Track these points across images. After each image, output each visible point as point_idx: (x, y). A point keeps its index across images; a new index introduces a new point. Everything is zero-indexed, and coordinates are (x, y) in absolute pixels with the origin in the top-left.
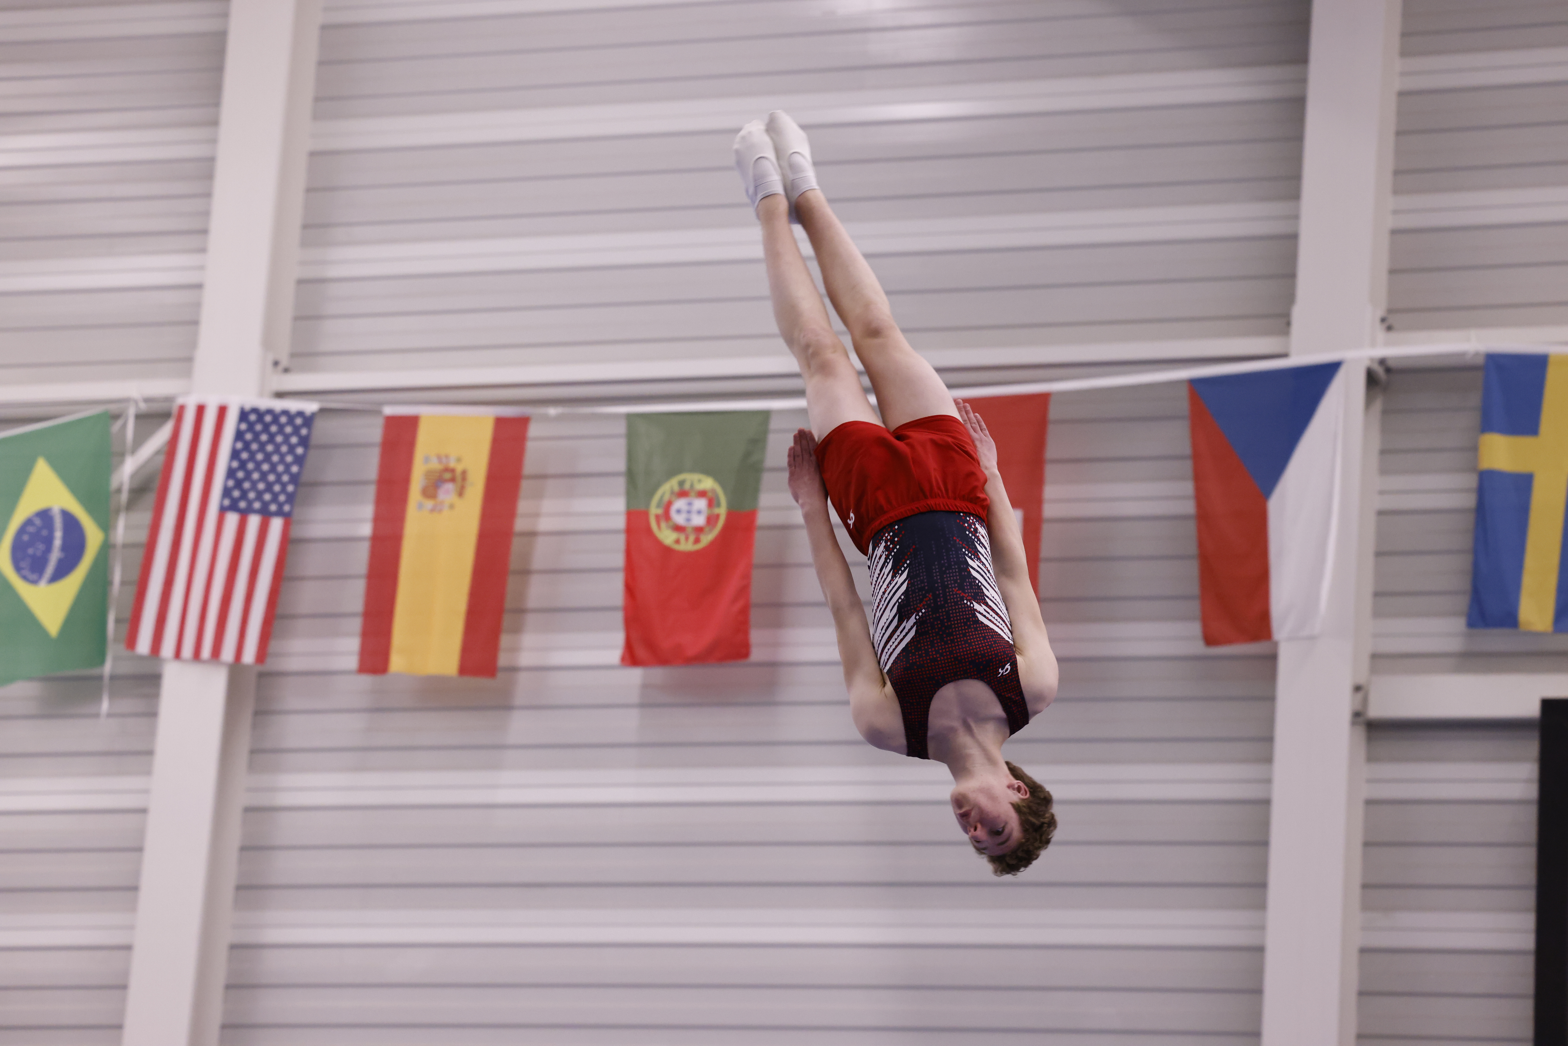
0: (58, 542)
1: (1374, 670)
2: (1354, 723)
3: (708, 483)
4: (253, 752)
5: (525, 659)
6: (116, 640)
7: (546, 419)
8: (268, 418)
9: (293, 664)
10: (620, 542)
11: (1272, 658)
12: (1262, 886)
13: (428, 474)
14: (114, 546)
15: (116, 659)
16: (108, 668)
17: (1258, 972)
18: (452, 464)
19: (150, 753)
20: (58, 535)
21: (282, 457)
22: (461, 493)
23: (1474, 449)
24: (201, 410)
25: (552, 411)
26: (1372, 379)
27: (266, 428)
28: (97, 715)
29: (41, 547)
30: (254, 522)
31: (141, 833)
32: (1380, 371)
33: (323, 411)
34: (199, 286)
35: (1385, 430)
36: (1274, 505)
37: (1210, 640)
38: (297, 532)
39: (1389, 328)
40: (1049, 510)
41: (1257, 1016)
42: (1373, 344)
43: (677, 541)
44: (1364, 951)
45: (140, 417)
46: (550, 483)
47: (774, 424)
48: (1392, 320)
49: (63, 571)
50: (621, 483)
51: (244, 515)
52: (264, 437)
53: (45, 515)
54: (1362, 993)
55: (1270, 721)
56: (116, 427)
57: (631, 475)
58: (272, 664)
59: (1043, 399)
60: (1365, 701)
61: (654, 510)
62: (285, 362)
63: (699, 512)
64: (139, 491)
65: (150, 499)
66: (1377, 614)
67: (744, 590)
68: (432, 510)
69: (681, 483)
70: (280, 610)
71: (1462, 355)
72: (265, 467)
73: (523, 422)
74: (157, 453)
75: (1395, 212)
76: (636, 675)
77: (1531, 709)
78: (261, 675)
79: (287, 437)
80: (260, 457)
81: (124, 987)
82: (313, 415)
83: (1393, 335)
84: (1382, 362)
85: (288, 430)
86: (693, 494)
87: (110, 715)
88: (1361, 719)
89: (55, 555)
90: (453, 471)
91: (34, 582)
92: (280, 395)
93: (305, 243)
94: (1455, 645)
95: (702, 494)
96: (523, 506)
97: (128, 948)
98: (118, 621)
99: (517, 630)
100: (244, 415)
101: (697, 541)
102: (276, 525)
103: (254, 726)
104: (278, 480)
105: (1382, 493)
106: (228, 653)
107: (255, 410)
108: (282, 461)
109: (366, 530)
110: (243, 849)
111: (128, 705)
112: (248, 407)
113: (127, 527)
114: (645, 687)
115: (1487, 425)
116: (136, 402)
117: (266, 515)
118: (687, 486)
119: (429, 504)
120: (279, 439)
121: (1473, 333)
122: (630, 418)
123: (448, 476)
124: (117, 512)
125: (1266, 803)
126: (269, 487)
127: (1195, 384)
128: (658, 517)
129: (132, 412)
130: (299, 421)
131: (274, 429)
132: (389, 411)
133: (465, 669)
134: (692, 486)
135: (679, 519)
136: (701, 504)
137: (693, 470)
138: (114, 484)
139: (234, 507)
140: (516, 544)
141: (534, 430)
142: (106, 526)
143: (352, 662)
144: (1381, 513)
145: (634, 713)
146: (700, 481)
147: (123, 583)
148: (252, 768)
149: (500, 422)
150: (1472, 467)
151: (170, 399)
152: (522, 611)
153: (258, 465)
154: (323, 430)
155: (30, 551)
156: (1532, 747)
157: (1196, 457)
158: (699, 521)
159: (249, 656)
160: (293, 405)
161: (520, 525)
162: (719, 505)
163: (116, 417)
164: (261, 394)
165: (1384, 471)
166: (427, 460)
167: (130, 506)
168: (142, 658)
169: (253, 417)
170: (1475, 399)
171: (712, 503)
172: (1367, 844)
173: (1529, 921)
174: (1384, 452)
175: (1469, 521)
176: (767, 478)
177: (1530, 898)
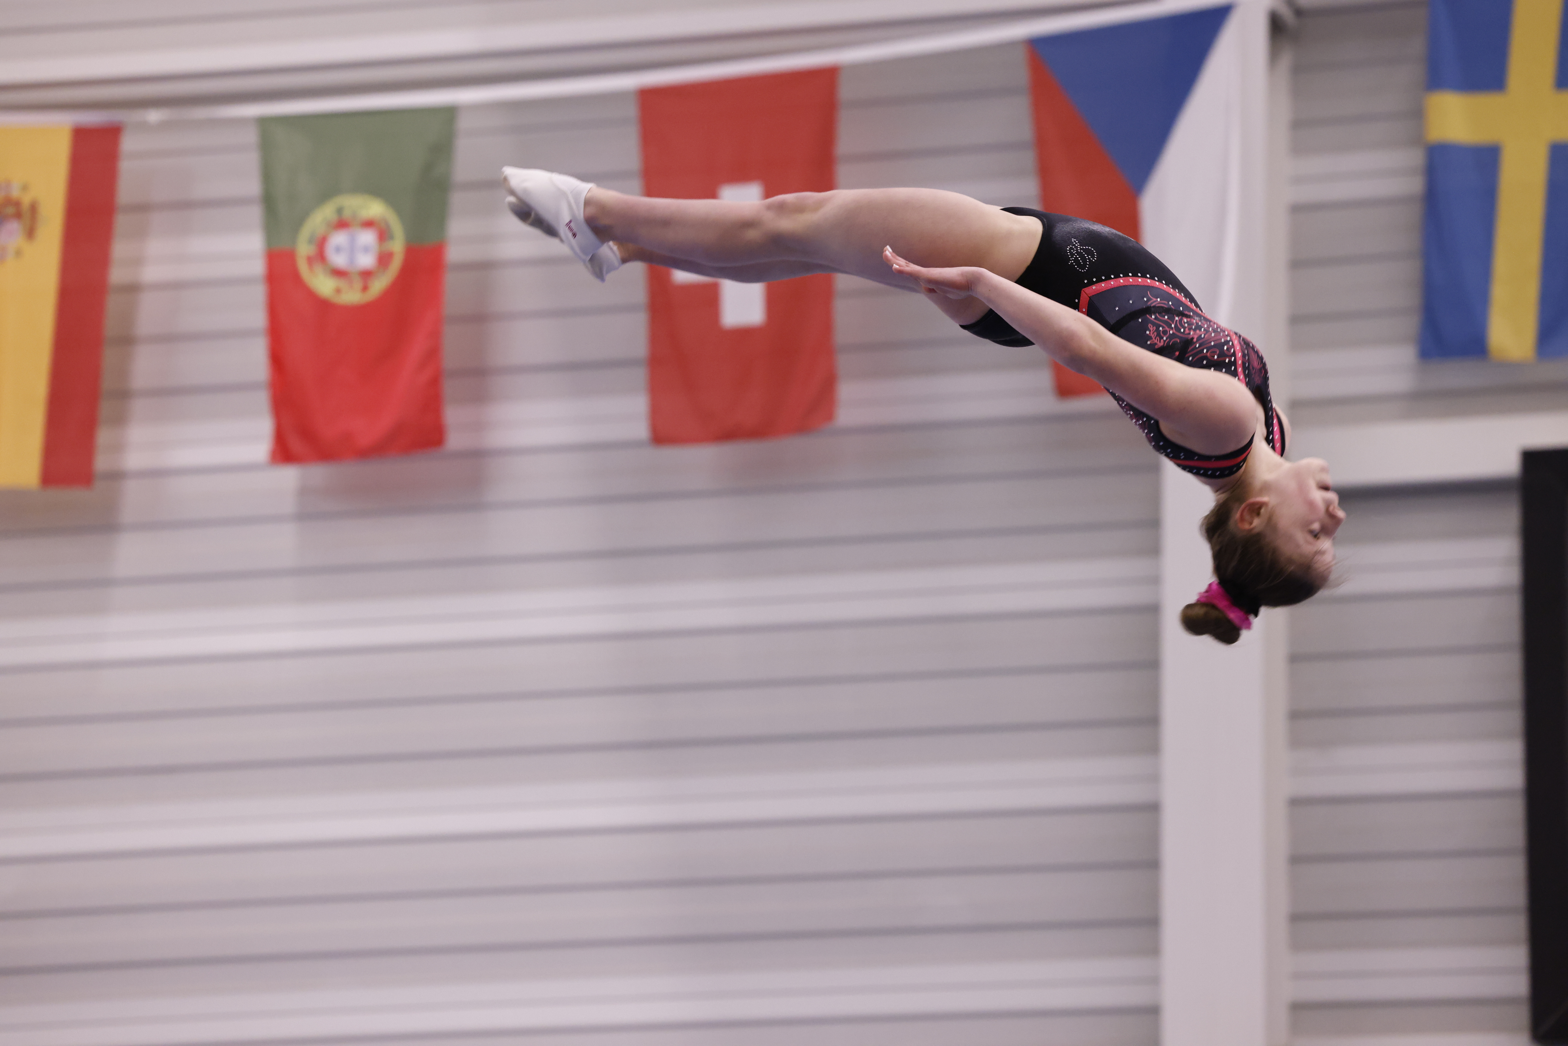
3: (375, 209)
5: (134, 460)
7: (144, 127)
10: (258, 294)
12: (1154, 722)
17: (1154, 839)
18: (15, 194)
22: (30, 235)
23: (1418, 114)
25: (154, 116)
26: (1275, 25)
32: (1288, 15)
35: (1297, 93)
36: (1149, 204)
41: (1154, 897)
43: (338, 291)
44: (1296, 802)
46: (157, 216)
47: (464, 123)
50: (255, 214)
54: (1294, 860)
55: (1155, 498)
57: (269, 202)
59: (830, 71)
61: (304, 249)
63: (366, 249)
66: (1295, 346)
67: (433, 353)
69: (340, 211)
73: (112, 132)
76: (290, 475)
77: (1508, 465)
86: (356, 224)
90: (17, 204)
94: (1400, 383)
95: (369, 224)
96: (120, 249)
99: (121, 421)
101: (365, 288)
105: (1297, 179)
114: (304, 491)
115: (1435, 81)
122: (264, 122)
123: (10, 210)
125: (1153, 609)
127: (1036, 43)
128: (310, 260)
133: (49, 477)
134: (354, 213)
135: (339, 260)
136: (368, 238)
137: (353, 190)
140: (113, 304)
141: (128, 144)
144: (1295, 208)
145: (289, 528)
146: (364, 206)
149: (81, 135)
150: (1418, 139)
152: (124, 395)
156: (1509, 516)
157: (1041, 143)
158: (366, 261)
161: (117, 275)
162: (391, 237)
165: (1298, 149)
170: (1417, 46)
171: (384, 235)
173: (1513, 749)
174: (1298, 125)
175: (1413, 214)
176: (457, 199)
177: (1514, 719)
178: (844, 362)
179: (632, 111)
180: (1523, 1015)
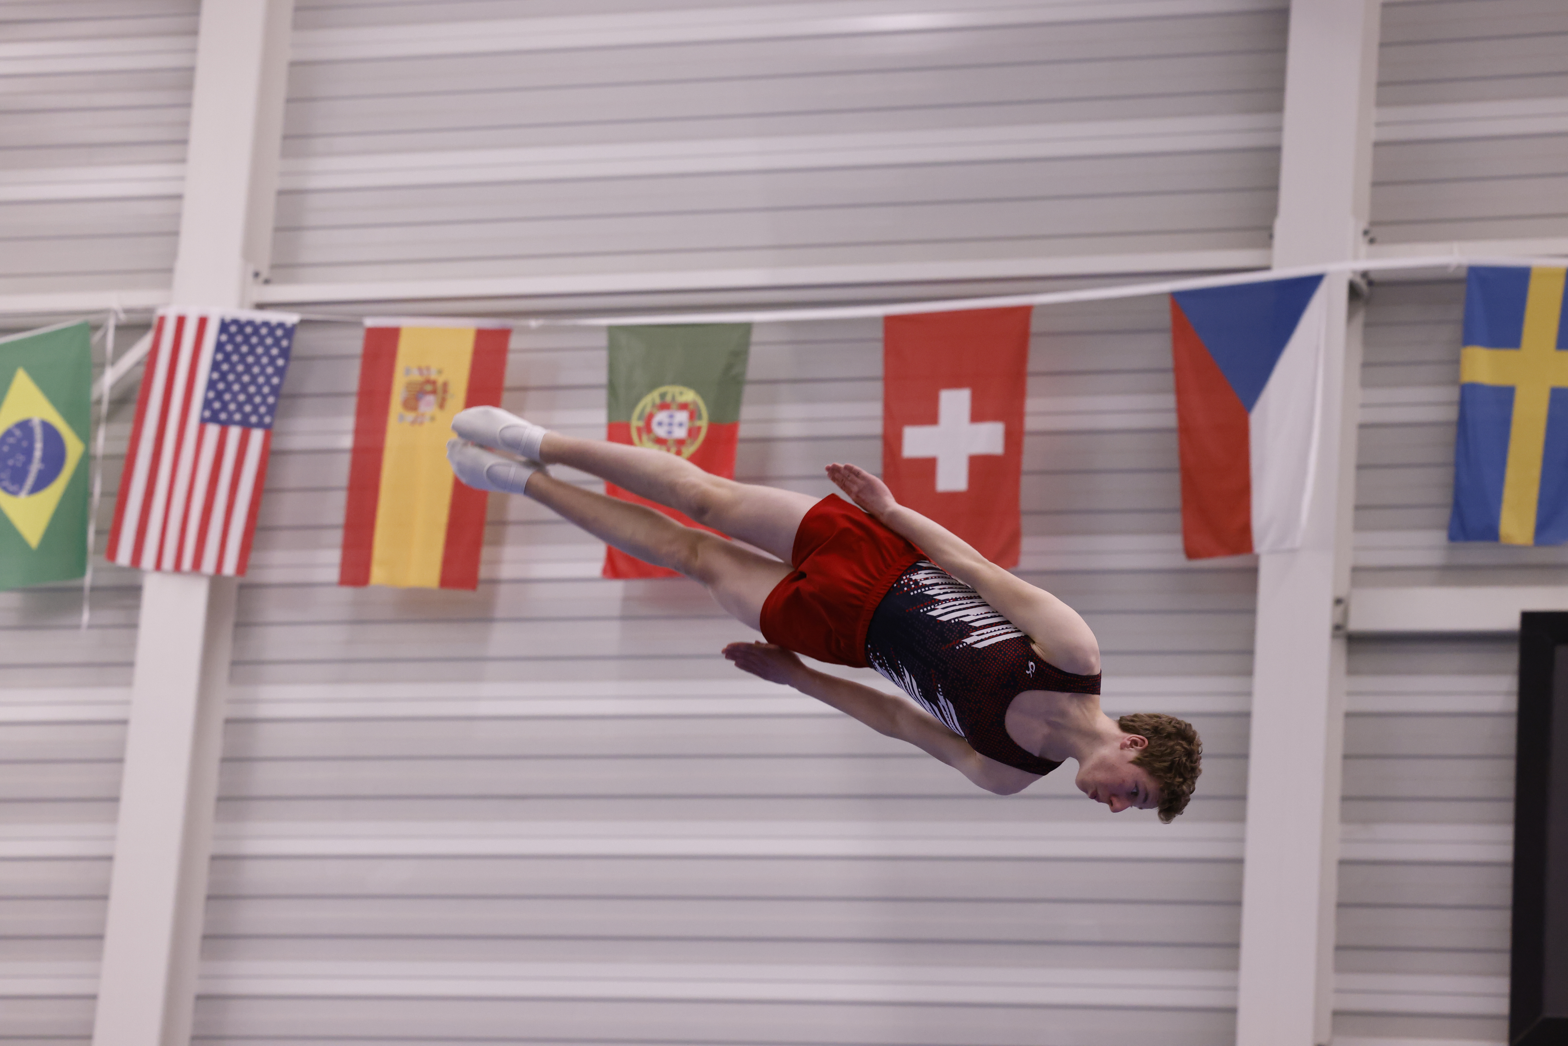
0: (38, 453)
1: (1355, 583)
2: (1334, 636)
3: (689, 396)
4: (234, 663)
5: (507, 571)
6: (96, 552)
7: (528, 331)
8: (249, 330)
9: (274, 576)
11: (1253, 571)
12: (1242, 798)
13: (409, 386)
14: (94, 457)
15: (96, 571)
16: (88, 580)
17: (1238, 885)
18: (433, 376)
19: (130, 664)
20: (39, 446)
21: (263, 368)
22: (442, 406)
23: (1456, 362)
24: (181, 321)
25: (534, 323)
26: (1354, 292)
27: (247, 339)
28: (78, 627)
29: (21, 458)
30: (234, 433)
31: (122, 744)
32: (1362, 284)
33: (303, 322)
34: (179, 197)
35: (1367, 342)
36: (1255, 418)
37: (1191, 553)
38: (277, 444)
39: (1372, 241)
40: (1031, 423)
41: (1236, 927)
42: (1356, 257)
44: (1343, 863)
45: (120, 328)
46: (532, 395)
47: (756, 337)
48: (1375, 232)
49: (43, 482)
50: (602, 396)
51: (225, 426)
52: (244, 349)
53: (25, 426)
54: (1341, 905)
55: (1250, 634)
56: (96, 337)
57: (612, 387)
58: (252, 576)
59: (1025, 312)
60: (1346, 614)
61: (636, 423)
62: (265, 273)
63: (681, 425)
64: (119, 402)
65: (131, 410)
66: (1359, 527)
68: (413, 423)
69: (663, 396)
70: (260, 522)
71: (1445, 267)
72: (246, 378)
73: (504, 334)
74: (138, 364)
75: (1378, 124)
76: (617, 587)
77: (1511, 622)
78: (242, 587)
79: (267, 349)
80: (240, 368)
81: (105, 898)
82: (294, 327)
83: (1375, 248)
84: (1365, 274)
85: (269, 341)
86: (674, 406)
87: (90, 627)
88: (1341, 632)
89: (36, 466)
90: (434, 383)
91: (15, 493)
92: (261, 306)
93: (285, 154)
94: (1435, 558)
95: (683, 407)
97: (110, 858)
98: (98, 532)
99: (498, 542)
100: (224, 327)
102: (257, 437)
103: (236, 638)
104: (259, 392)
105: (1363, 406)
106: (209, 564)
107: (235, 322)
108: (263, 372)
109: (347, 441)
110: (224, 760)
111: (109, 616)
112: (228, 318)
113: (107, 439)
114: (626, 599)
115: (1469, 339)
116: (116, 313)
117: (246, 427)
118: (668, 399)
119: (410, 416)
120: (260, 350)
121: (1456, 246)
122: (612, 330)
123: (429, 388)
124: (97, 423)
125: (1246, 715)
126: (250, 399)
127: (1177, 297)
128: (639, 430)
129: (111, 323)
130: (279, 333)
131: (254, 340)
132: (370, 322)
133: (446, 581)
134: (673, 398)
135: (661, 432)
136: (682, 416)
137: (674, 382)
138: (94, 395)
139: (214, 419)
141: (514, 342)
142: (86, 436)
143: (333, 574)
144: (1363, 426)
145: (616, 625)
146: (681, 393)
147: (103, 494)
148: (233, 679)
149: (481, 334)
150: (1454, 380)
151: (150, 310)
152: (503, 523)
153: (239, 376)
154: (305, 341)
155: (10, 462)
156: (1511, 660)
157: (1178, 370)
158: (680, 433)
159: (230, 567)
160: (274, 317)
162: (700, 417)
163: (96, 328)
164: (241, 306)
165: (1365, 384)
166: (408, 371)
167: (111, 417)
168: (122, 569)
169: (233, 329)
170: (1457, 312)
171: (694, 415)
172: (1346, 757)
173: (1507, 833)
174: (1366, 365)
175: (1450, 434)
176: (749, 391)
177: (1508, 810)
178: (1026, 522)
179: (879, 333)
180: (1504, 1027)
